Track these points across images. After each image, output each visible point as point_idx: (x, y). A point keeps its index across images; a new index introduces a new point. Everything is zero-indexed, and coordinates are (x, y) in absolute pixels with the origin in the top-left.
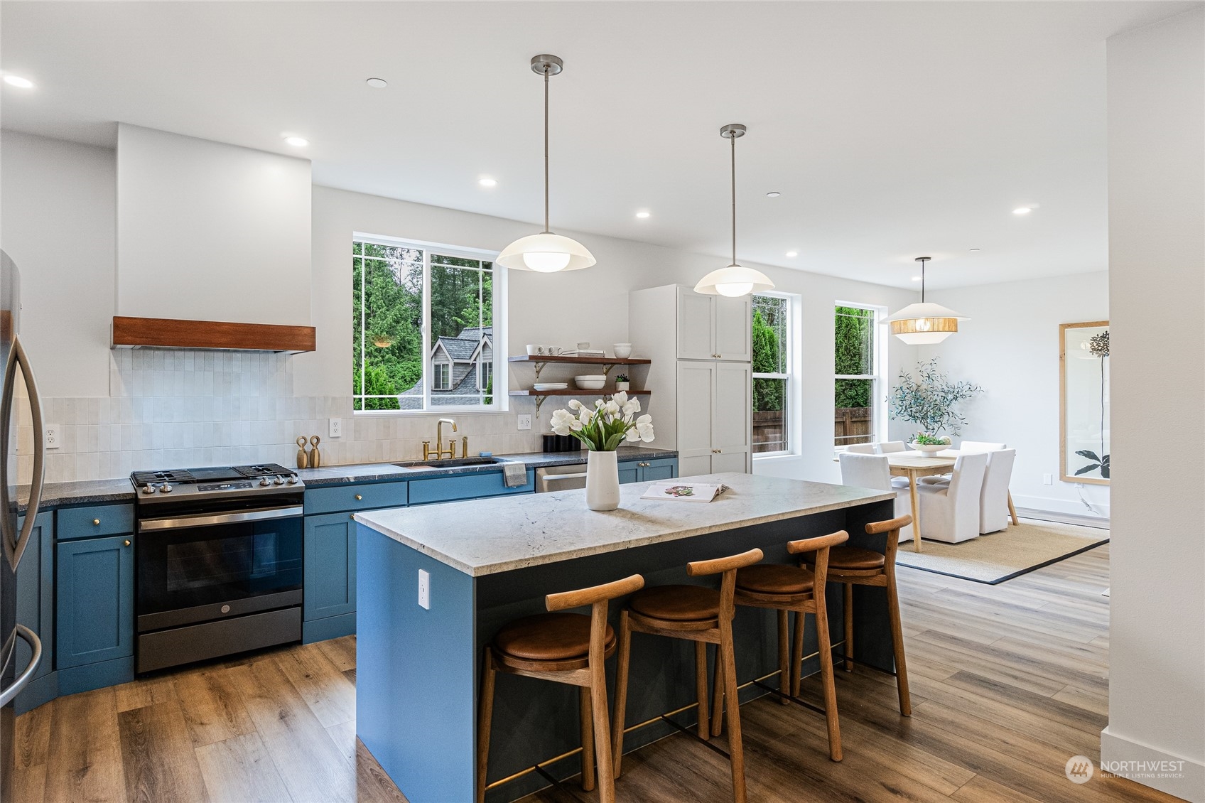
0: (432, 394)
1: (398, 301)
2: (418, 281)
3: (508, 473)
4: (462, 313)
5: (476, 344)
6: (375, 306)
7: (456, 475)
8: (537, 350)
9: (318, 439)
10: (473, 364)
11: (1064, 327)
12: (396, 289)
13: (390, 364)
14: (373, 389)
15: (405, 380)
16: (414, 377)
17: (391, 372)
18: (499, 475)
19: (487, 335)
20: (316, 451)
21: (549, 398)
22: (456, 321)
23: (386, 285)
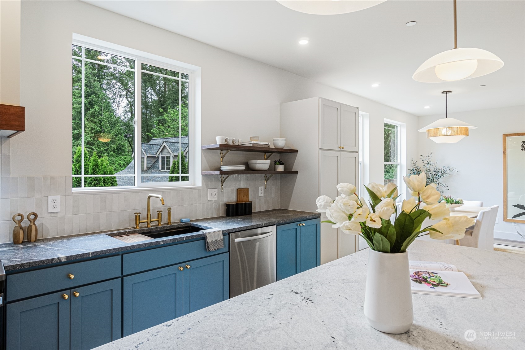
0: (142, 174)
1: (117, 125)
2: (128, 116)
3: (209, 240)
4: (151, 131)
5: (159, 147)
6: (104, 127)
7: (166, 245)
8: (224, 141)
9: (36, 216)
10: (157, 157)
11: (505, 135)
12: (115, 119)
13: (112, 157)
14: (99, 170)
15: (121, 165)
16: (125, 164)
17: (113, 161)
18: (203, 241)
19: (165, 142)
20: (33, 227)
21: (231, 176)
22: (148, 135)
23: (110, 117)
